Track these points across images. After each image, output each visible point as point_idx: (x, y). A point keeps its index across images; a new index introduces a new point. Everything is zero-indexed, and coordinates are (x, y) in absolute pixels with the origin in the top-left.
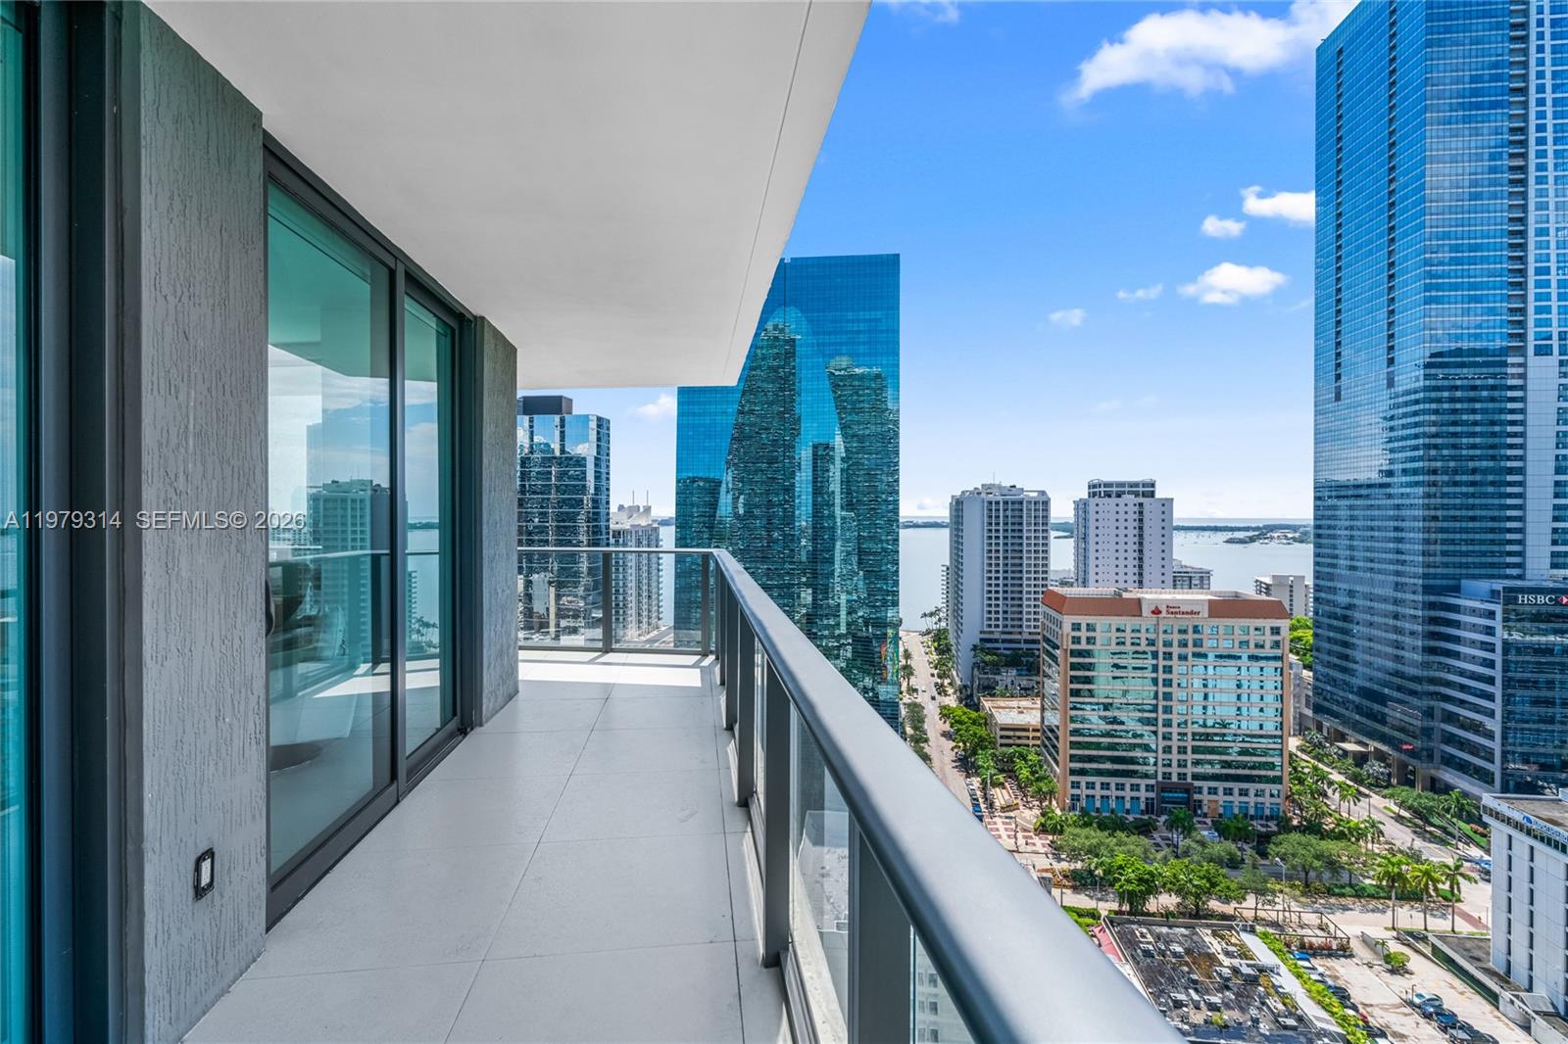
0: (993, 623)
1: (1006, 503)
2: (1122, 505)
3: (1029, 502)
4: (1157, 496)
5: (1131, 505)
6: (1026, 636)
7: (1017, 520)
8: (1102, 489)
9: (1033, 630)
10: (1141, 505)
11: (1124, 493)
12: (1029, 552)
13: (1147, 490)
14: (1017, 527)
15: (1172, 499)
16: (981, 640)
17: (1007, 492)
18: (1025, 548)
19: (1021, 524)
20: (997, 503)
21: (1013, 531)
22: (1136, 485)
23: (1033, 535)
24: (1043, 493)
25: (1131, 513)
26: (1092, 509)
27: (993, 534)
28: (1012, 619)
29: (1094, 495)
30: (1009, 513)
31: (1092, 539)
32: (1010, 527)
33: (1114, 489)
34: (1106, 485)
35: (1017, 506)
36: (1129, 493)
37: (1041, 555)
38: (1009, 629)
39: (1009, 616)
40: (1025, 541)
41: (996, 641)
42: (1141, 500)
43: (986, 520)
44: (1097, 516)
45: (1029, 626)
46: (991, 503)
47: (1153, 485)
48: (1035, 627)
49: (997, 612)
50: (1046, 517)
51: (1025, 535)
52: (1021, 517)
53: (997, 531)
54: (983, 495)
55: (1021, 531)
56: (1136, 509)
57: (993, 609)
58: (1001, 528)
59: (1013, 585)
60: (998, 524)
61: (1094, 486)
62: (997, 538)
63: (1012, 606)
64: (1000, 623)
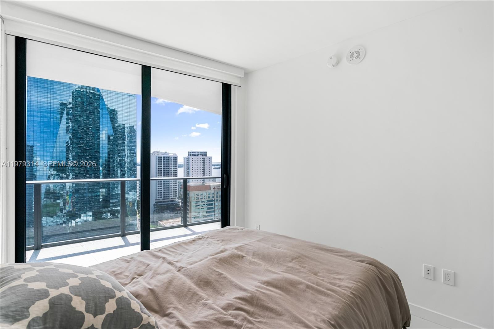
0: (160, 196)
1: (164, 157)
2: (199, 158)
3: (171, 157)
4: (208, 156)
5: (201, 158)
6: (170, 200)
7: (168, 163)
8: (193, 154)
9: (173, 197)
10: (204, 158)
11: (199, 155)
12: (171, 173)
13: (205, 154)
14: (167, 165)
15: (212, 157)
16: (156, 202)
17: (163, 154)
18: (170, 172)
19: (169, 164)
20: (161, 157)
21: (166, 166)
22: (202, 153)
23: (173, 167)
24: (175, 154)
25: (201, 161)
26: (191, 159)
27: (160, 168)
28: (166, 195)
29: (191, 155)
30: (165, 161)
31: (191, 168)
32: (165, 165)
33: (196, 154)
34: (194, 153)
35: (167, 158)
36: (200, 155)
37: (175, 174)
38: (165, 198)
39: (165, 194)
40: (170, 170)
41: (161, 202)
42: (204, 157)
43: (157, 163)
44: (192, 162)
45: (172, 196)
46: (159, 157)
47: (206, 153)
48: (173, 196)
49: (161, 193)
50: (176, 162)
51: (170, 167)
52: (169, 162)
53: (161, 166)
54: (156, 155)
55: (169, 166)
56: (203, 159)
57: (160, 192)
58: (162, 165)
59: (166, 184)
60: (161, 164)
61: (191, 153)
62: (161, 169)
63: (166, 190)
64: (162, 196)
